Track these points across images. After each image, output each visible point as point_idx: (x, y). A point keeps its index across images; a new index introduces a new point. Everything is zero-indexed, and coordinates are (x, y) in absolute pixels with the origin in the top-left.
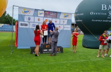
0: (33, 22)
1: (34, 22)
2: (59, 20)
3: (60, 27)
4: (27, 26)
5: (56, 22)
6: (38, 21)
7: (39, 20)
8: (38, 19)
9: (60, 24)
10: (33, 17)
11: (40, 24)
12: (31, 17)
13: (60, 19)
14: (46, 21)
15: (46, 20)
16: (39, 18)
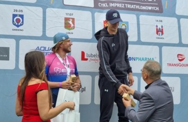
0: (40, 34)
1: (44, 37)
2: (175, 20)
3: (181, 58)
4: (7, 59)
5: (160, 31)
7: (67, 26)
8: (67, 19)
9: (181, 44)
10: (40, 9)
12: (26, 11)
16: (70, 15)
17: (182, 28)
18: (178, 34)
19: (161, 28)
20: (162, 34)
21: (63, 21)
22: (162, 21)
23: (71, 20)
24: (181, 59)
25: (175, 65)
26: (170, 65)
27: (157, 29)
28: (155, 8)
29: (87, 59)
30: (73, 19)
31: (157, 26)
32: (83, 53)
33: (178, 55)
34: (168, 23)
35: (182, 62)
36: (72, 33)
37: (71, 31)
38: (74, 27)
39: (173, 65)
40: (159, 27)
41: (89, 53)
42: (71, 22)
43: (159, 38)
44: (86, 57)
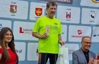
2: (79, 9)
5: (68, 16)
6: (9, 15)
7: (12, 10)
9: (80, 24)
11: (15, 23)
13: (81, 7)
14: (39, 12)
15: (37, 9)
16: (14, 3)
17: (82, 14)
18: (79, 18)
19: (69, 14)
20: (70, 17)
21: (10, 7)
22: (70, 10)
23: (15, 7)
24: (80, 33)
25: (76, 37)
26: (73, 36)
27: (67, 15)
28: (68, 1)
29: (23, 32)
30: (16, 6)
31: (67, 13)
32: (21, 29)
33: (78, 30)
34: (74, 11)
35: (80, 35)
36: (15, 15)
37: (14, 14)
38: (16, 11)
39: (75, 37)
40: (69, 13)
41: (25, 29)
42: (14, 8)
43: (67, 20)
44: (22, 31)
